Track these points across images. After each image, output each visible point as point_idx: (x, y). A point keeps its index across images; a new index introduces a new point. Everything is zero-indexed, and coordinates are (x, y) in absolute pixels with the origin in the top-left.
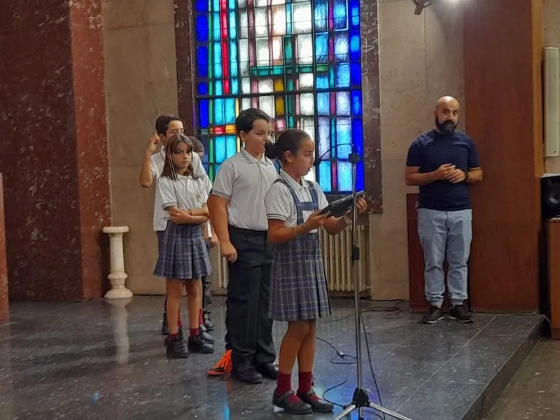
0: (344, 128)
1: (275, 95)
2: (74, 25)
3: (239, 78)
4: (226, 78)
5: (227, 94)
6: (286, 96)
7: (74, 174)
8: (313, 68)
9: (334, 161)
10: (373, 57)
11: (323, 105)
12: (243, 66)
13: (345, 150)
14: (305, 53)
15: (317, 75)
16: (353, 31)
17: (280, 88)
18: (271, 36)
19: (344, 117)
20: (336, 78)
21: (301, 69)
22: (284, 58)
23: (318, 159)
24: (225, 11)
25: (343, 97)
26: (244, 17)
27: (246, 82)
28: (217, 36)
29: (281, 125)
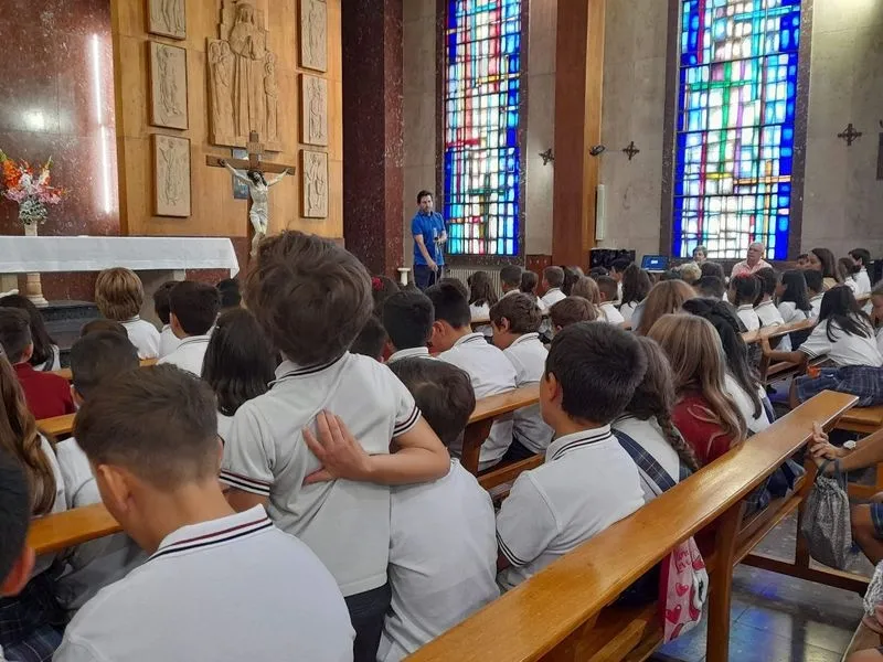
0: (510, 221)
1: (480, 204)
2: (387, 165)
3: (464, 194)
4: (458, 194)
5: (458, 203)
6: (485, 204)
7: (384, 241)
8: (498, 190)
9: (505, 238)
10: (524, 186)
11: (502, 211)
12: (466, 189)
13: (510, 233)
14: (494, 184)
15: (499, 194)
16: (516, 173)
17: (482, 200)
18: (479, 173)
19: (511, 216)
20: (508, 196)
21: (492, 191)
22: (485, 185)
23: (498, 237)
24: (459, 160)
25: (510, 206)
26: (468, 163)
27: (467, 196)
28: (455, 172)
29: (482, 219)
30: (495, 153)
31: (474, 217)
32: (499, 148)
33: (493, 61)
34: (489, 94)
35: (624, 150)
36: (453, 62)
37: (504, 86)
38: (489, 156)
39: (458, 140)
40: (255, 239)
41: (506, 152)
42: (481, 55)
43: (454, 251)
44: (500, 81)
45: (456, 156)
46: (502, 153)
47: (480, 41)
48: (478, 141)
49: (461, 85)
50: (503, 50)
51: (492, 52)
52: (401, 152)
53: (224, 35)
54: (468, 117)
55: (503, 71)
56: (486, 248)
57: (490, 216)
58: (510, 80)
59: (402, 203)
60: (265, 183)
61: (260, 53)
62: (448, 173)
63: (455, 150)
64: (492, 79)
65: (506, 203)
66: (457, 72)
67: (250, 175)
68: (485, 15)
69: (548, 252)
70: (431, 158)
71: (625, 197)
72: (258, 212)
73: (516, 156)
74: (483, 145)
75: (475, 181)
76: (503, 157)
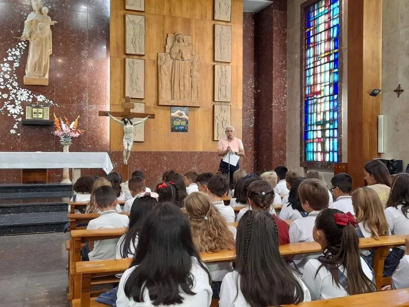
0: (336, 141)
1: (321, 130)
2: (274, 110)
4: (311, 125)
5: (311, 130)
6: (323, 131)
8: (329, 122)
9: (333, 151)
10: (341, 118)
11: (331, 134)
12: (315, 122)
13: (336, 149)
14: (328, 119)
15: (330, 124)
16: (338, 110)
17: (322, 128)
18: (321, 112)
19: (336, 137)
20: (334, 125)
21: (327, 122)
22: (323, 119)
23: (330, 151)
24: (311, 104)
25: (336, 131)
26: (315, 106)
27: (315, 126)
28: (309, 112)
29: (322, 140)
30: (328, 98)
31: (319, 138)
32: (330, 96)
33: (327, 43)
34: (325, 63)
35: (395, 91)
36: (309, 48)
37: (332, 58)
38: (325, 101)
39: (311, 93)
40: (124, 153)
41: (333, 97)
42: (321, 41)
43: (309, 160)
44: (330, 55)
45: (310, 102)
46: (331, 98)
47: (321, 33)
48: (320, 93)
49: (312, 60)
50: (331, 36)
51: (326, 38)
52: (285, 102)
53: (168, 51)
54: (315, 78)
55: (331, 49)
56: (324, 158)
57: (326, 137)
58: (335, 53)
59: (286, 132)
61: (187, 56)
62: (306, 112)
63: (310, 98)
64: (327, 54)
65: (334, 129)
66: (310, 52)
67: (124, 120)
68: (323, 17)
71: (396, 123)
74: (322, 94)
75: (319, 116)
76: (332, 101)
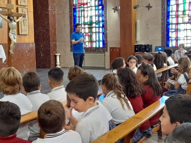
0: (101, 35)
1: (89, 28)
2: (50, 14)
6: (90, 28)
7: (49, 43)
8: (95, 23)
9: (99, 41)
10: (106, 21)
11: (97, 30)
12: (82, 22)
13: (101, 39)
14: (94, 20)
15: (96, 24)
16: (103, 16)
17: (89, 27)
18: (88, 16)
19: (101, 32)
20: (100, 25)
21: (93, 23)
22: (90, 21)
23: (96, 41)
24: (79, 11)
25: (101, 29)
26: (83, 12)
27: (83, 25)
28: (77, 16)
29: (89, 34)
30: (94, 8)
31: (86, 33)
32: (95, 6)
35: (146, 7)
38: (91, 9)
39: (79, 3)
40: (12, 45)
45: (77, 10)
46: (97, 8)
48: (86, 4)
52: (55, 8)
56: (92, 45)
57: (92, 33)
60: (15, 21)
62: (75, 16)
63: (77, 7)
65: (99, 27)
67: (9, 18)
69: (118, 46)
70: (67, 10)
71: (147, 25)
72: (13, 34)
73: (103, 9)
74: (89, 5)
75: (86, 19)
76: (97, 10)
